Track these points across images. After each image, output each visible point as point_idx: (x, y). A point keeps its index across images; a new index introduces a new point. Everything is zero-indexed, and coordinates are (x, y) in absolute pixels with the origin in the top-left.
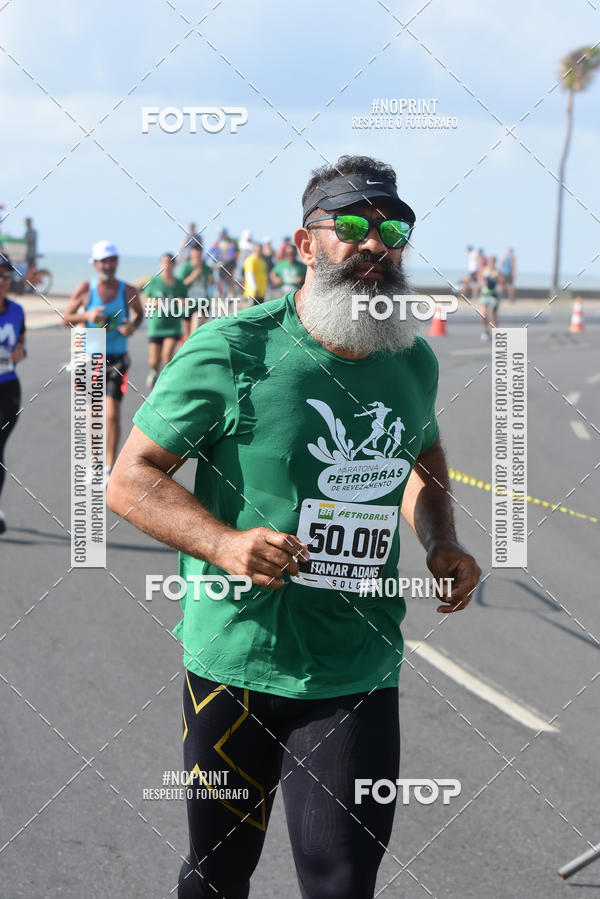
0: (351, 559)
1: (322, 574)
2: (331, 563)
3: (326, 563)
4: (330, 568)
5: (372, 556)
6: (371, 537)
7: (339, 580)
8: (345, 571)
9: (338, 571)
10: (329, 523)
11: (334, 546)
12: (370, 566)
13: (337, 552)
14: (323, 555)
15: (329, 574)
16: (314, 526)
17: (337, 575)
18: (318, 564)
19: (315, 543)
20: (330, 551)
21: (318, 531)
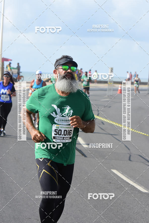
0: (63, 136)
1: (58, 139)
2: (59, 137)
3: (58, 137)
4: (59, 138)
5: (68, 135)
6: (67, 132)
7: (61, 140)
8: (62, 138)
9: (61, 138)
10: (58, 129)
11: (60, 134)
12: (67, 137)
13: (60, 135)
14: (58, 136)
15: (59, 139)
16: (55, 130)
17: (61, 139)
18: (57, 137)
19: (56, 133)
20: (59, 135)
21: (56, 131)
